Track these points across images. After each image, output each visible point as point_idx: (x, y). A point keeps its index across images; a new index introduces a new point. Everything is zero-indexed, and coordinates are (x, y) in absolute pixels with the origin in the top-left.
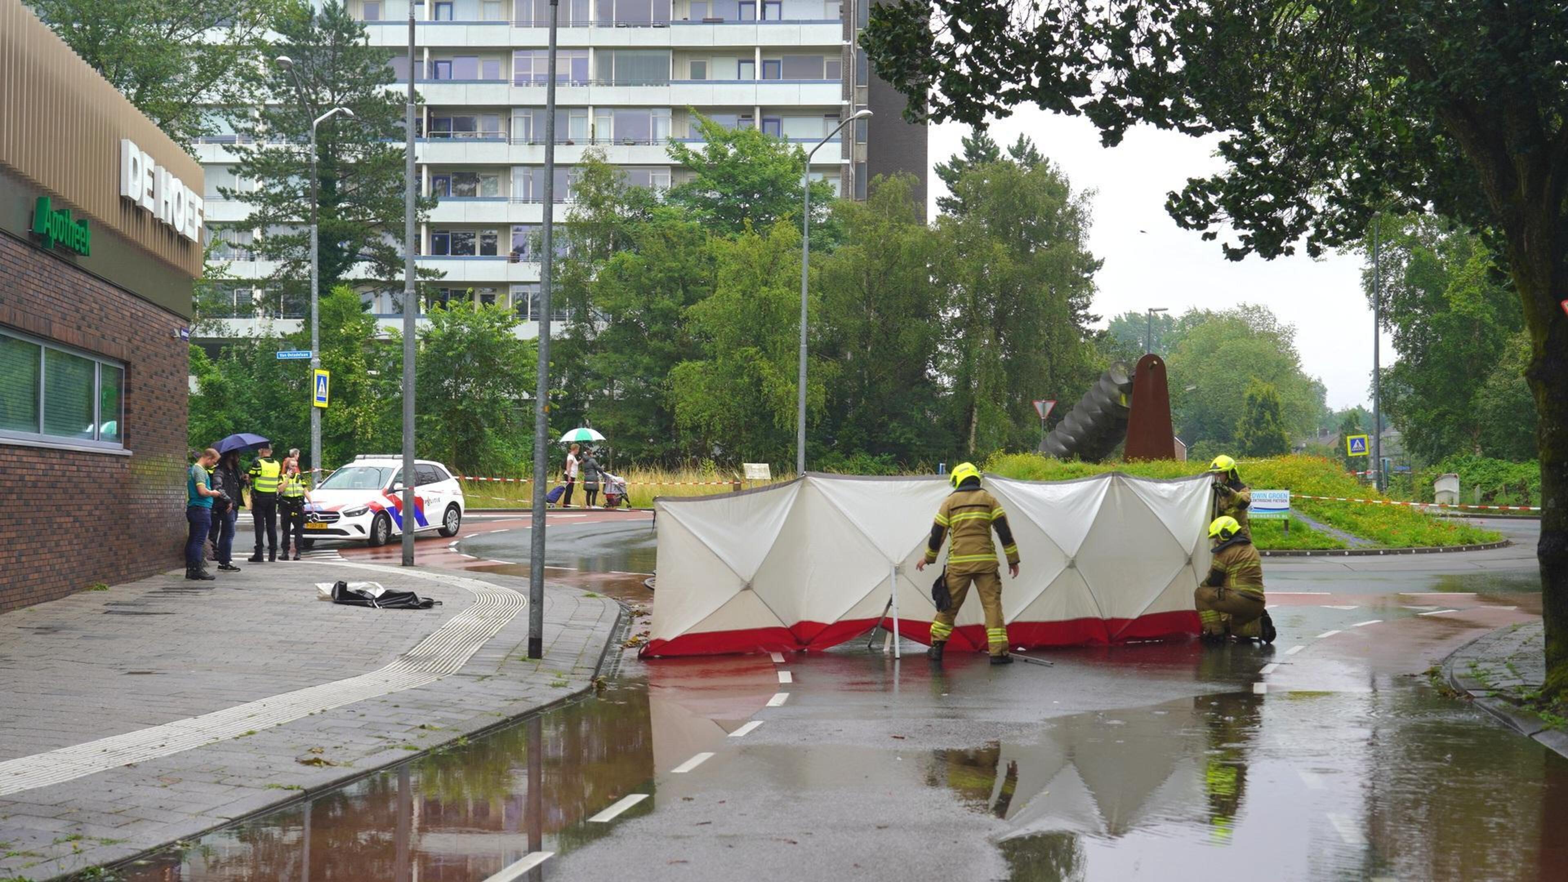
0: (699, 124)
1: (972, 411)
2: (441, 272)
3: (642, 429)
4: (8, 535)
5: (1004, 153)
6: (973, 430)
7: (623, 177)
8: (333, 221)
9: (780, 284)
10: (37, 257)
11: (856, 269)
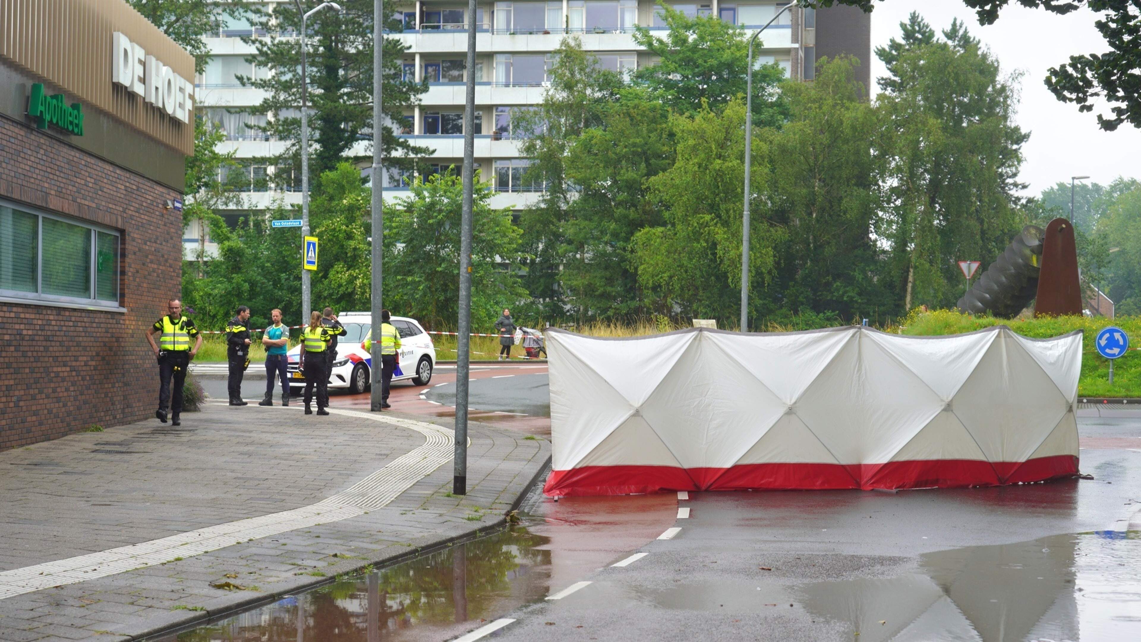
0: (663, 12)
1: (908, 272)
2: (431, 149)
3: (609, 289)
4: (6, 382)
5: (939, 37)
6: (909, 289)
7: (595, 62)
8: (337, 104)
9: (732, 157)
10: (33, 137)
11: (803, 143)
